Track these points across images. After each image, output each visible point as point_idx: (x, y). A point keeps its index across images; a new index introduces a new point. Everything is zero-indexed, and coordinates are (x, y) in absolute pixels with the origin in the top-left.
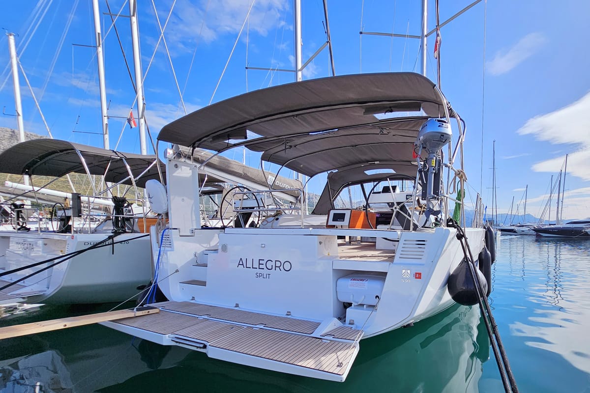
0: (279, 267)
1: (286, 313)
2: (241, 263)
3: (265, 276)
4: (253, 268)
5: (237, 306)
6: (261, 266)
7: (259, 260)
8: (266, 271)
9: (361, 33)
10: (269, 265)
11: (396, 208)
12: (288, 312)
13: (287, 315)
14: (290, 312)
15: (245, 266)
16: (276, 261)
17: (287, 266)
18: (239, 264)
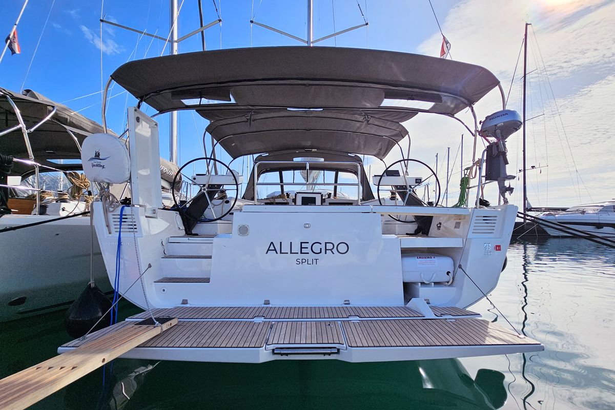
0: (331, 250)
1: (343, 302)
2: (271, 248)
3: (310, 262)
4: (291, 253)
5: (267, 302)
6: (303, 251)
7: (301, 243)
8: (312, 256)
9: (252, 22)
10: (316, 248)
11: (410, 191)
12: (345, 301)
13: (345, 304)
14: (348, 301)
15: (279, 252)
16: (326, 243)
17: (343, 248)
18: (269, 250)
